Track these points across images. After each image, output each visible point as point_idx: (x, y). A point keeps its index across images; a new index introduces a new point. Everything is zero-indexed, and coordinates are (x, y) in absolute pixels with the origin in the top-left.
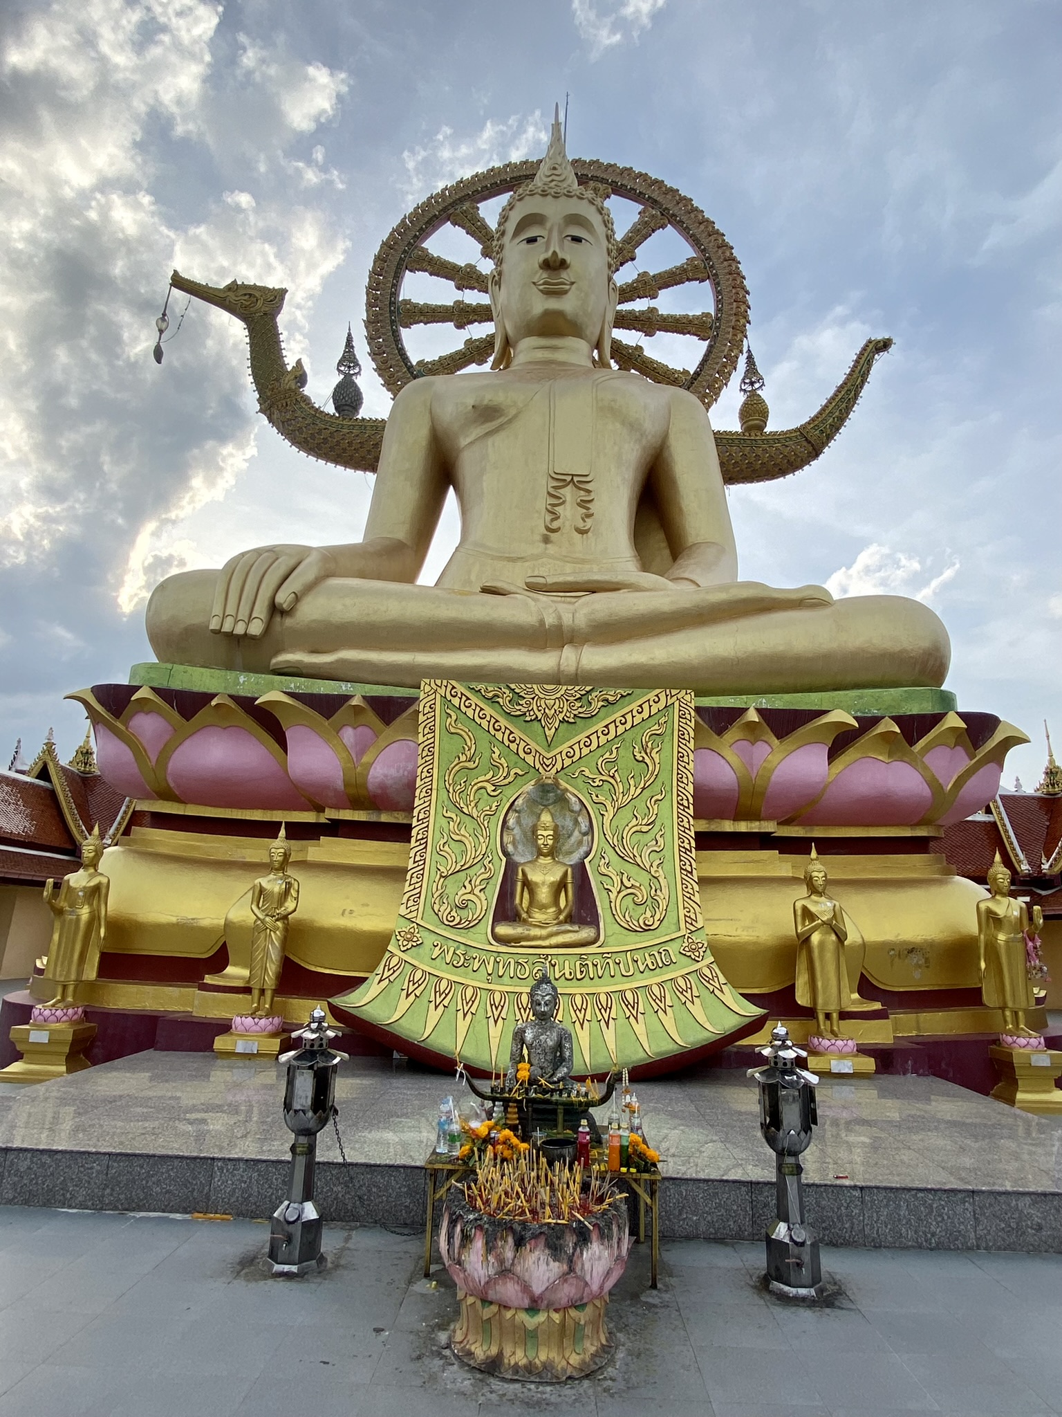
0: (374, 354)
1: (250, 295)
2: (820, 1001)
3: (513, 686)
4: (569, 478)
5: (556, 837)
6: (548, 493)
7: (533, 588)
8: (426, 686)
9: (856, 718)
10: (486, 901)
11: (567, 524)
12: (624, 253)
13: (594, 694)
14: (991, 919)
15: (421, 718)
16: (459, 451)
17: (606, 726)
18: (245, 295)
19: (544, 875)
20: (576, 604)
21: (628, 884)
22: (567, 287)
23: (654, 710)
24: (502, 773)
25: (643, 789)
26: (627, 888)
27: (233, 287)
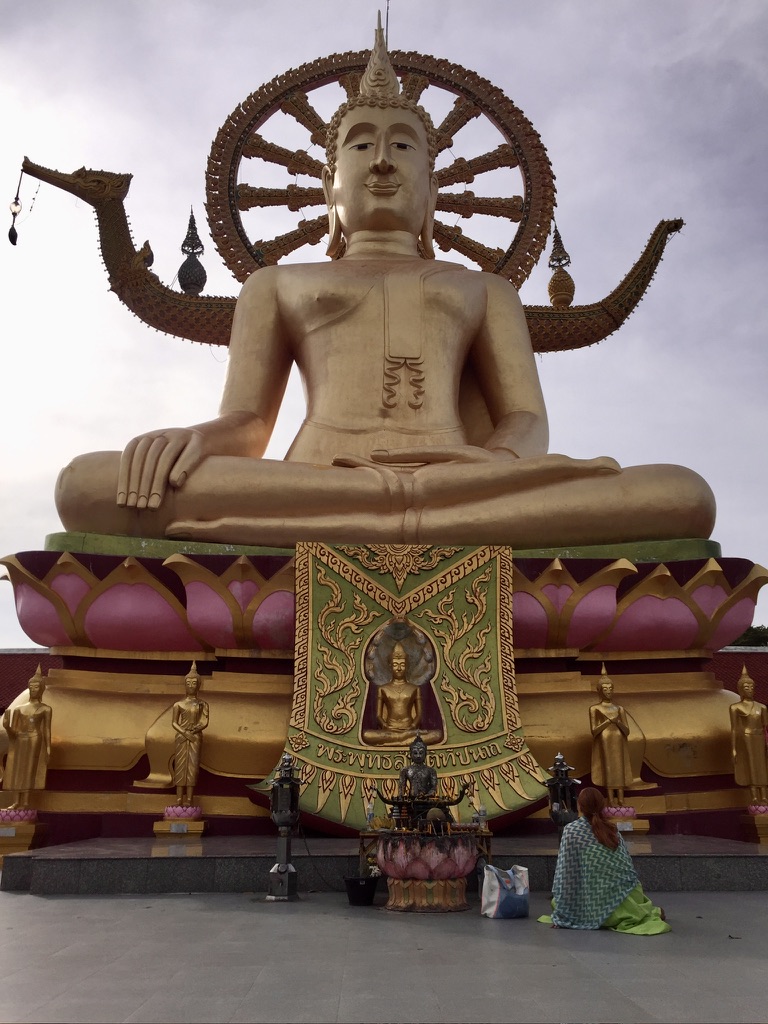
0: (215, 236)
1: (99, 182)
2: (609, 781)
3: (369, 546)
4: (402, 361)
5: (407, 664)
6: (385, 374)
7: (379, 460)
8: (300, 548)
9: (637, 565)
10: (354, 715)
11: (402, 402)
12: (443, 139)
13: (434, 551)
14: (739, 718)
15: (298, 573)
16: (303, 336)
17: (444, 577)
18: (94, 181)
19: (398, 694)
20: (415, 474)
21: (464, 698)
22: (394, 189)
23: (481, 563)
24: (363, 616)
25: (474, 625)
26: (463, 701)
27: (82, 173)
